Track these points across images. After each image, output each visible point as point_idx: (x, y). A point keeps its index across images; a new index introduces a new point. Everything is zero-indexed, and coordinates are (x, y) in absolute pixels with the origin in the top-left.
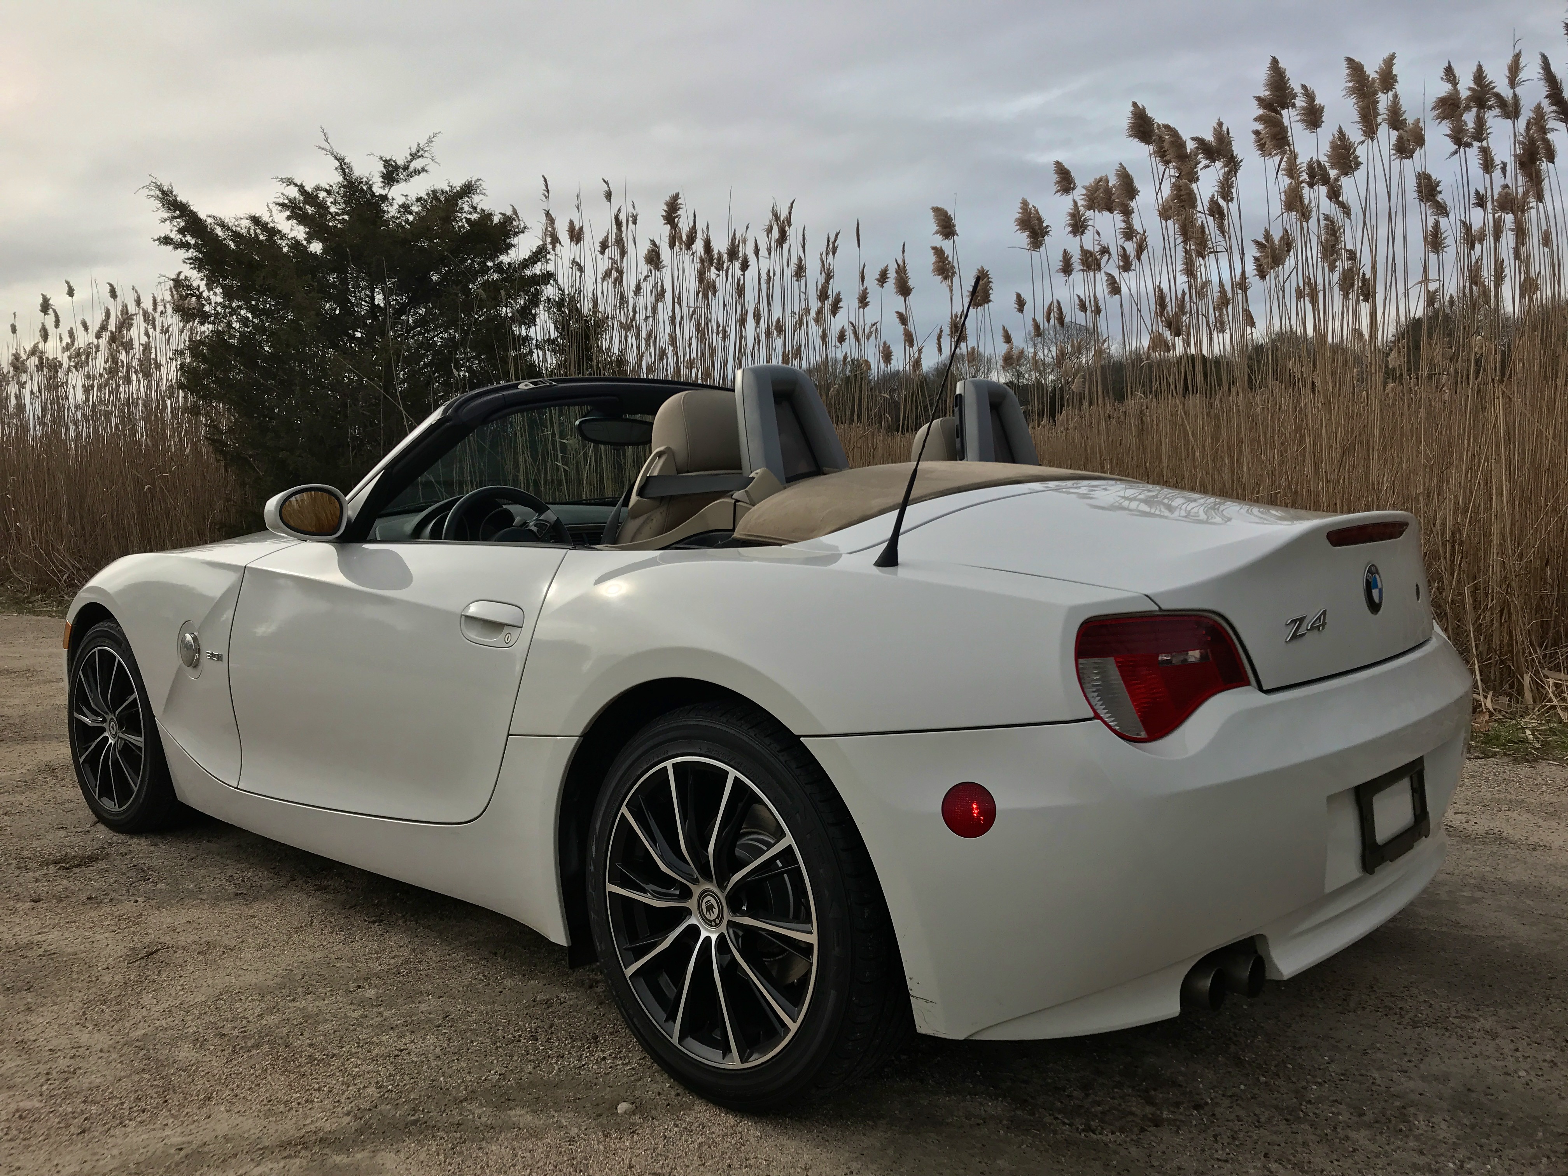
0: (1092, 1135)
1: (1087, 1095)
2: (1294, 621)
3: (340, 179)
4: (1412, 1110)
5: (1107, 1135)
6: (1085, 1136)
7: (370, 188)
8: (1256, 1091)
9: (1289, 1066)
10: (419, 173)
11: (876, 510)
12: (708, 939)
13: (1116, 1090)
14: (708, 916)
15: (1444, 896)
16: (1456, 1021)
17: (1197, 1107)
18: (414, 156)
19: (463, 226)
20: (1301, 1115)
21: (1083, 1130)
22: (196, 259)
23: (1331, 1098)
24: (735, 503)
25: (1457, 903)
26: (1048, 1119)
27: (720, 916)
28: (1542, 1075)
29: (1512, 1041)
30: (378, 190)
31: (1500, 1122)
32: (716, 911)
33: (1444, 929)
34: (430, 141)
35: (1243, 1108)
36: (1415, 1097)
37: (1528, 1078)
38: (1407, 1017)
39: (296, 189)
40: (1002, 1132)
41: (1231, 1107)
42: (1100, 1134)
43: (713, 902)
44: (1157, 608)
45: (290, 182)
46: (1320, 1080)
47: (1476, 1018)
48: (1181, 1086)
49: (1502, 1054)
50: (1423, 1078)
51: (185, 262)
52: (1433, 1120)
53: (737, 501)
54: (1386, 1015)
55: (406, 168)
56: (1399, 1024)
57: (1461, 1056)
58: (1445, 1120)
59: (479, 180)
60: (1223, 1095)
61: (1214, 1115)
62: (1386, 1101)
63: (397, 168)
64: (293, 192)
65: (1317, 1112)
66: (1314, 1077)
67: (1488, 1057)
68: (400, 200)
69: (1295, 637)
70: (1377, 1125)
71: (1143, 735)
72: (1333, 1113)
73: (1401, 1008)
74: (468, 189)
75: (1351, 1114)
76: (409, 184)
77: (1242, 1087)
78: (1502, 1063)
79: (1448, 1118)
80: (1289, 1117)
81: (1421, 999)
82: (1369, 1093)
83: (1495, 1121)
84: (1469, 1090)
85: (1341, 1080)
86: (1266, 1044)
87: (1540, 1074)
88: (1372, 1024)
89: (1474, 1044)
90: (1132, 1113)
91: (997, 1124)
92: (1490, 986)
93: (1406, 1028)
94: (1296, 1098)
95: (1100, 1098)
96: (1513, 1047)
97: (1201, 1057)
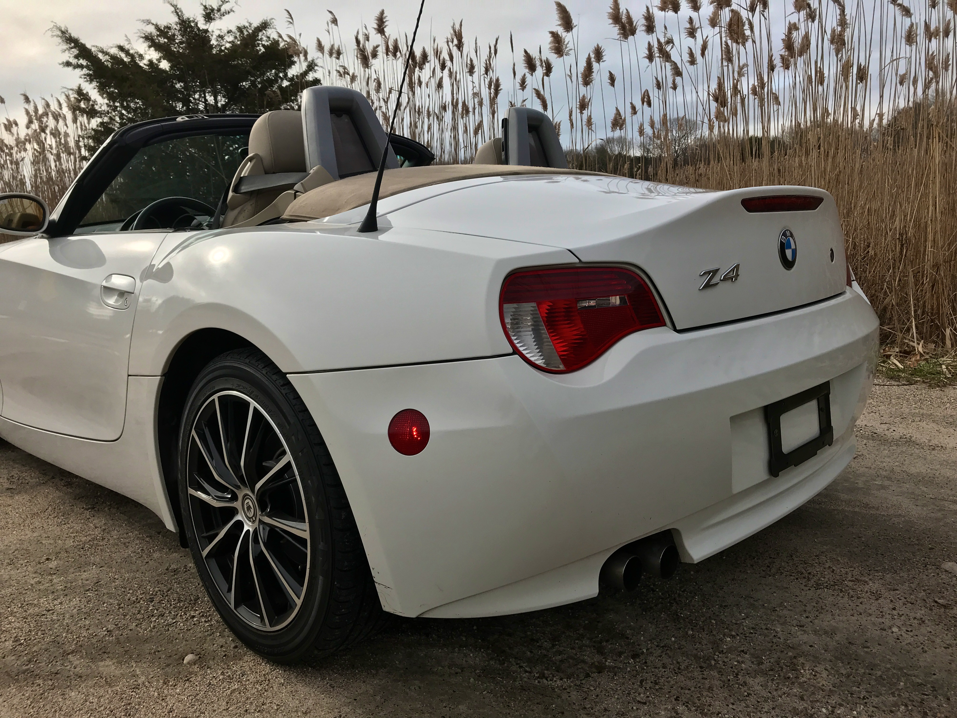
0: (545, 681)
1: (554, 646)
3: (176, 19)
4: (801, 660)
5: (556, 681)
6: (539, 682)
7: (196, 24)
8: (683, 643)
9: (714, 622)
10: (229, 13)
12: (248, 531)
13: (577, 641)
14: (248, 514)
15: (861, 485)
16: (850, 584)
17: (635, 656)
19: (260, 50)
20: (713, 662)
21: (538, 677)
22: (88, 75)
23: (740, 649)
24: (295, 193)
25: (870, 489)
26: (514, 668)
27: (255, 515)
28: (911, 631)
29: (892, 601)
30: (202, 25)
31: (871, 672)
32: (252, 510)
33: (857, 509)
35: (670, 657)
36: (806, 648)
37: (900, 633)
38: (812, 581)
39: (153, 27)
40: (472, 680)
41: (660, 656)
42: (550, 680)
43: (251, 504)
44: (578, 261)
45: (149, 22)
46: (733, 633)
47: (866, 582)
48: (627, 638)
49: (881, 612)
50: (815, 632)
51: (81, 77)
52: (816, 669)
53: (297, 192)
54: (797, 579)
55: (219, 10)
56: (805, 586)
57: (849, 614)
58: (826, 669)
59: (272, 19)
60: (657, 646)
61: (646, 662)
62: (782, 652)
63: (212, 10)
64: (151, 29)
65: (726, 660)
66: (731, 630)
67: (870, 615)
68: (217, 33)
70: (771, 673)
71: (562, 367)
72: (738, 662)
73: (809, 573)
74: (264, 26)
75: (753, 662)
76: (222, 21)
77: (673, 639)
78: (881, 620)
79: (829, 667)
80: (703, 665)
81: (827, 565)
82: (771, 644)
83: (867, 671)
84: (850, 643)
85: (752, 633)
86: (701, 603)
87: (909, 630)
88: (785, 586)
89: (861, 603)
90: (584, 661)
91: (471, 673)
92: (883, 555)
93: (809, 589)
94: (712, 648)
95: (563, 648)
96: (891, 606)
97: (649, 614)
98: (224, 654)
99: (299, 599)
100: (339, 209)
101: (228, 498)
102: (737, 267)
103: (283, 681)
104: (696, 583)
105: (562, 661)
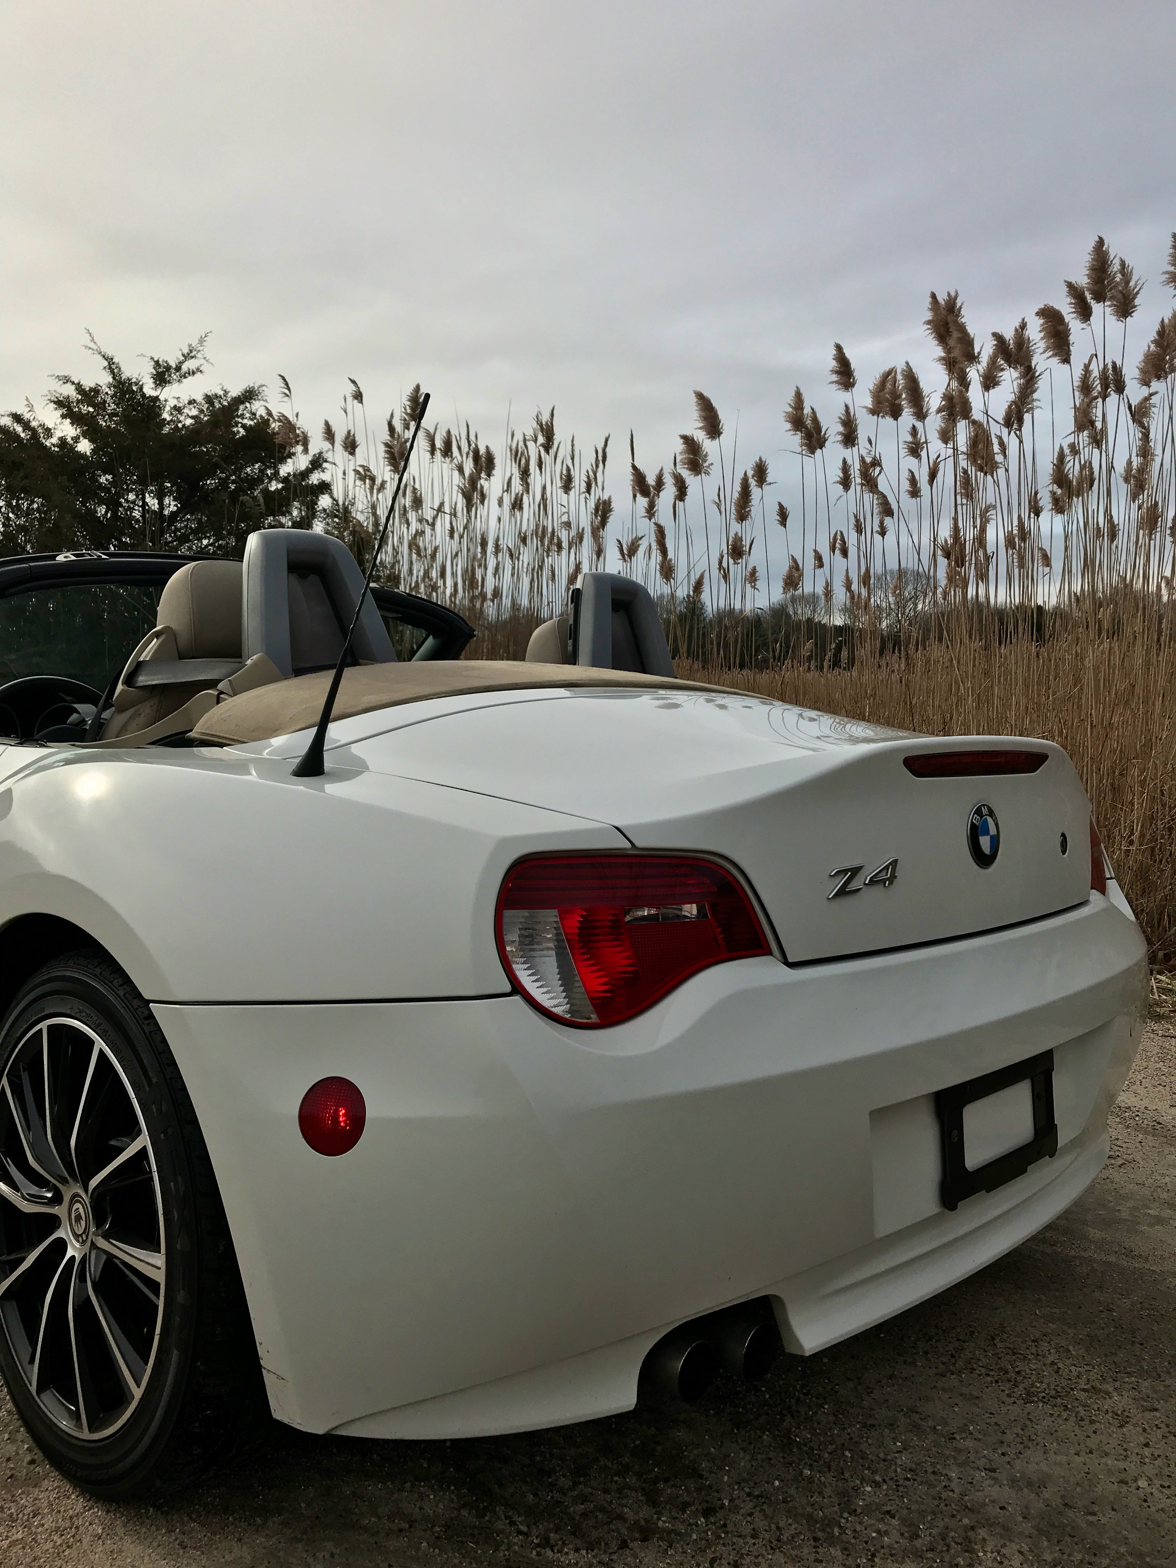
0: (549, 1553)
1: (576, 1484)
2: (845, 872)
3: (110, 379)
4: (983, 1533)
5: (567, 1553)
6: (538, 1554)
7: (141, 388)
8: (792, 1491)
9: (847, 1453)
10: (194, 373)
11: (360, 708)
12: (73, 1258)
13: (616, 1478)
14: (76, 1228)
15: (1125, 1215)
16: (1082, 1396)
17: (708, 1512)
18: (187, 357)
19: (238, 432)
20: (836, 1531)
21: (538, 1545)
23: (885, 1508)
24: (218, 695)
25: (1138, 1223)
26: (500, 1525)
27: (86, 1231)
28: (1169, 1487)
29: (1144, 1430)
30: (149, 390)
31: (1093, 1559)
32: (83, 1223)
33: (1112, 1259)
34: (201, 341)
35: (766, 1517)
36: (993, 1511)
37: (1149, 1490)
38: (1021, 1387)
39: (73, 387)
40: (424, 1544)
41: (751, 1515)
42: (559, 1552)
43: (81, 1211)
44: (628, 845)
45: (67, 380)
46: (878, 1478)
47: (1108, 1393)
48: (701, 1476)
49: (1125, 1450)
50: (1013, 1482)
52: (1004, 1551)
53: (222, 693)
54: (997, 1382)
55: (178, 369)
56: (1009, 1396)
57: (1072, 1452)
58: (1020, 1552)
59: (262, 386)
60: (749, 1495)
61: (725, 1525)
62: (953, 1516)
63: (168, 368)
64: (69, 391)
65: (858, 1528)
66: (875, 1472)
67: (1107, 1454)
68: (172, 403)
69: (843, 892)
70: (929, 1555)
71: (594, 1018)
72: (878, 1532)
73: (1018, 1373)
74: (249, 395)
75: (902, 1534)
76: (182, 385)
77: (777, 1483)
78: (1122, 1465)
79: (1025, 1548)
80: (820, 1534)
81: (1051, 1358)
82: (936, 1502)
83: (1087, 1557)
84: (1066, 1505)
85: (908, 1479)
86: (832, 1418)
87: (1166, 1484)
88: (976, 1394)
89: (1095, 1432)
90: (621, 1517)
91: (425, 1531)
92: (1142, 1344)
93: (1015, 1403)
94: (839, 1505)
95: (590, 1490)
96: (1142, 1440)
97: (743, 1433)
98: (9, 1473)
99: (139, 1387)
100: (276, 730)
101: (46, 1198)
103: (100, 1531)
104: (829, 1379)
105: (584, 1514)
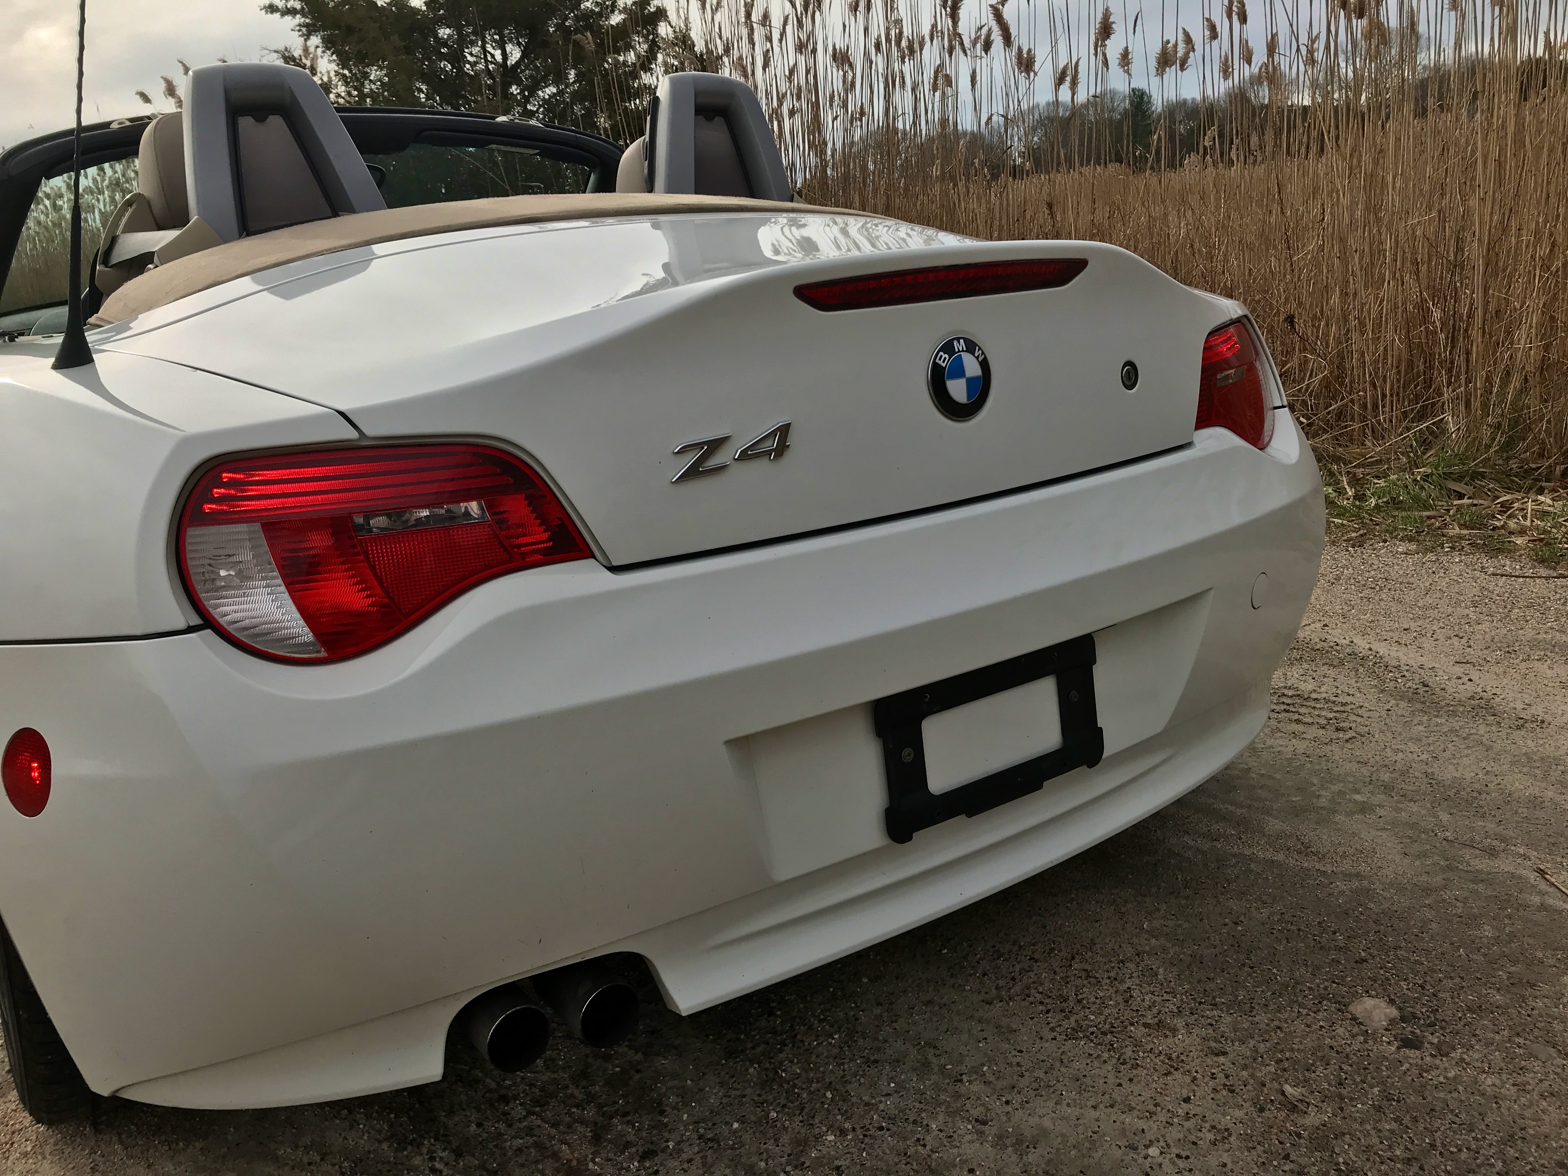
1: (529, 1114)
8: (747, 1136)
9: (830, 1094)
13: (575, 1109)
15: (1324, 802)
16: (1140, 1032)
17: (647, 1155)
22: (307, 25)
25: (1335, 812)
26: (417, 1160)
28: (1184, 1157)
29: (1194, 1080)
33: (1280, 856)
35: (705, 1165)
37: (1160, 1160)
38: (1074, 1018)
41: (690, 1161)
44: (357, 435)
46: (848, 1125)
47: (1174, 1030)
48: (662, 1112)
49: (1156, 1105)
50: (1000, 1139)
51: (293, 30)
54: (1047, 1012)
56: (1052, 1029)
57: (1091, 1104)
60: (700, 1137)
66: (848, 1118)
73: (1079, 1001)
77: (736, 1125)
81: (1129, 984)
85: (881, 1128)
86: (836, 1051)
87: (1184, 1154)
88: (1014, 1026)
89: (1131, 1080)
90: (555, 1156)
91: (334, 1165)
92: (1252, 968)
93: (1054, 1039)
94: (789, 1155)
95: (539, 1122)
96: (1185, 1093)
97: (731, 1064)
102: (784, 430)
103: (29, 1149)
104: (856, 1004)
105: (519, 1150)
